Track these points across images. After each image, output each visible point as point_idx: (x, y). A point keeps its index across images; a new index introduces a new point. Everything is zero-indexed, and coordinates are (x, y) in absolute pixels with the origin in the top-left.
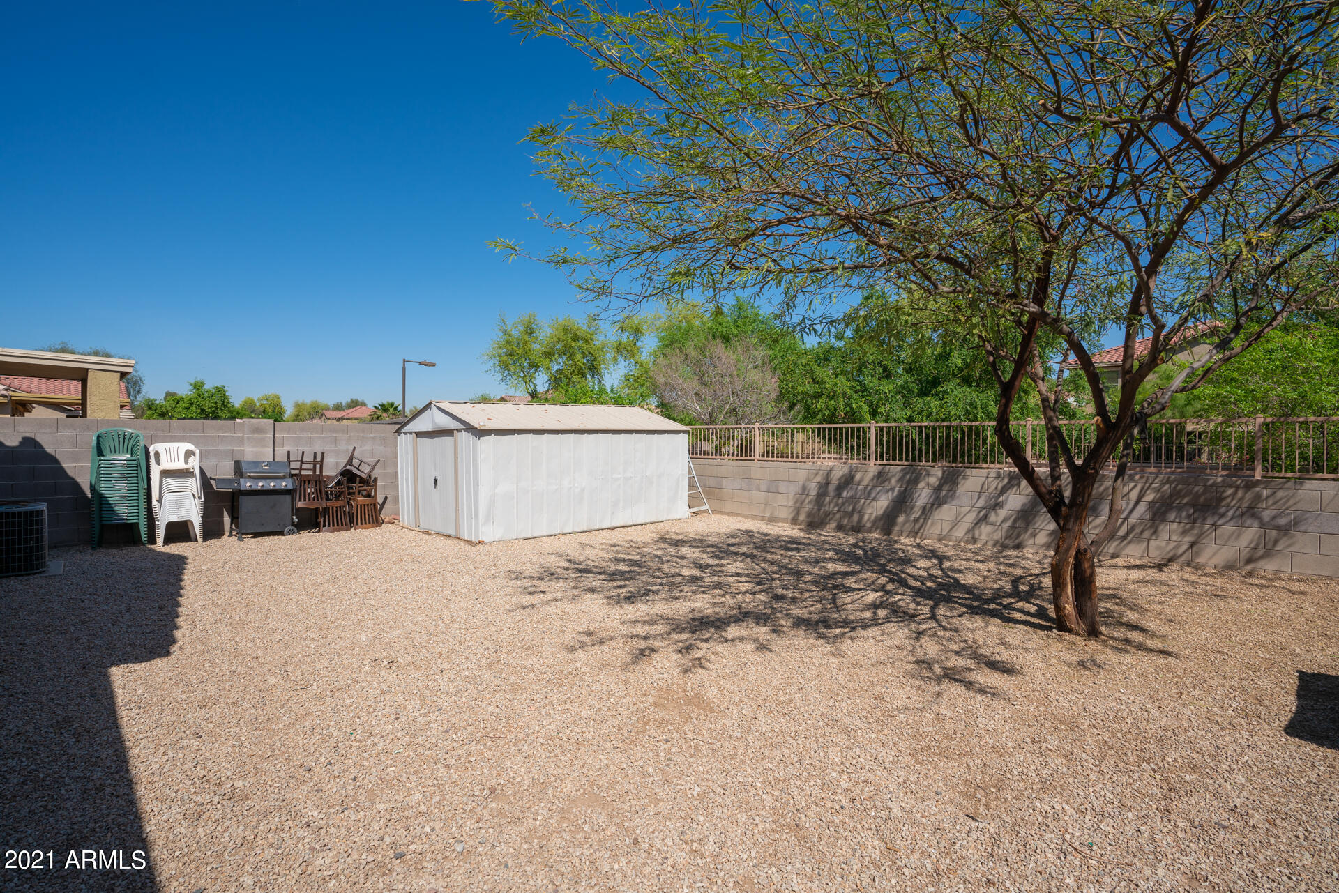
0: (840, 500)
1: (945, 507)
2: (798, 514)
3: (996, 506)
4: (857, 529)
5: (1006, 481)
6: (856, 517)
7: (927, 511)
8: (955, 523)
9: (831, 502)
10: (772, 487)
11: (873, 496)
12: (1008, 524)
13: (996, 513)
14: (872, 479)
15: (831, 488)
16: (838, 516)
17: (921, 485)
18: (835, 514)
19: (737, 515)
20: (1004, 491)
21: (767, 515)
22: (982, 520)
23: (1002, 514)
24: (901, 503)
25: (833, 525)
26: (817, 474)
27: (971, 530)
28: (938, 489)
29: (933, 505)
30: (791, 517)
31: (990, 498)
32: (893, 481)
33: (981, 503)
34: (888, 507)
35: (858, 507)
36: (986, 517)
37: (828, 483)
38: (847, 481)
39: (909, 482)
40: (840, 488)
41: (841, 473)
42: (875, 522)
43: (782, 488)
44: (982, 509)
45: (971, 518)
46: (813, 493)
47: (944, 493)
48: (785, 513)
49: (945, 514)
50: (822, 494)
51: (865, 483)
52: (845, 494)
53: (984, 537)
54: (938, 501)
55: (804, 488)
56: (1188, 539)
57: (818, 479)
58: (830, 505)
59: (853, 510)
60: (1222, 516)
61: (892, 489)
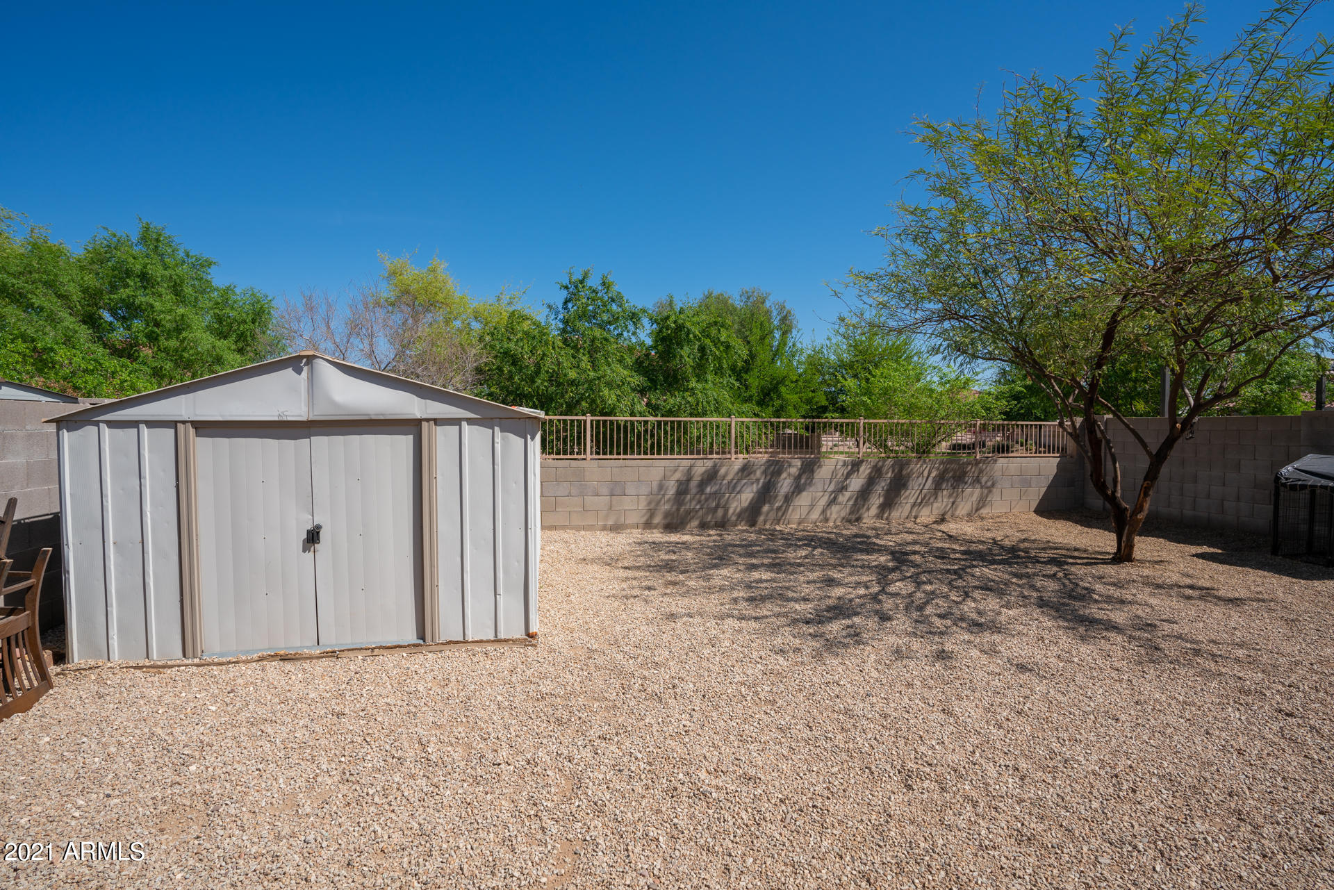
0: (703, 497)
1: (804, 493)
2: (652, 516)
3: (842, 488)
4: (722, 525)
5: (850, 467)
6: (720, 512)
7: (788, 499)
8: (812, 506)
9: (693, 499)
10: (617, 489)
11: (738, 489)
12: (851, 503)
13: (843, 494)
14: (737, 473)
15: (694, 484)
16: (700, 513)
17: (784, 475)
18: (697, 512)
19: (564, 528)
20: (848, 475)
21: (610, 522)
22: (833, 501)
23: (847, 494)
24: (766, 493)
25: (695, 523)
26: (676, 471)
27: (824, 512)
28: (798, 478)
29: (793, 492)
30: (643, 520)
31: (838, 483)
32: (758, 473)
33: (832, 488)
34: (753, 498)
35: (723, 501)
36: (835, 498)
37: (689, 480)
38: (711, 476)
39: (773, 474)
40: (702, 485)
41: (704, 469)
42: (739, 515)
43: (631, 489)
44: (833, 492)
45: (823, 502)
46: (672, 492)
47: (803, 481)
48: (636, 517)
49: (803, 500)
50: (682, 489)
51: (729, 477)
52: (708, 490)
53: (834, 516)
54: (798, 489)
55: (661, 487)
56: (951, 500)
57: (678, 476)
58: (690, 503)
59: (717, 506)
60: (966, 483)
61: (758, 480)
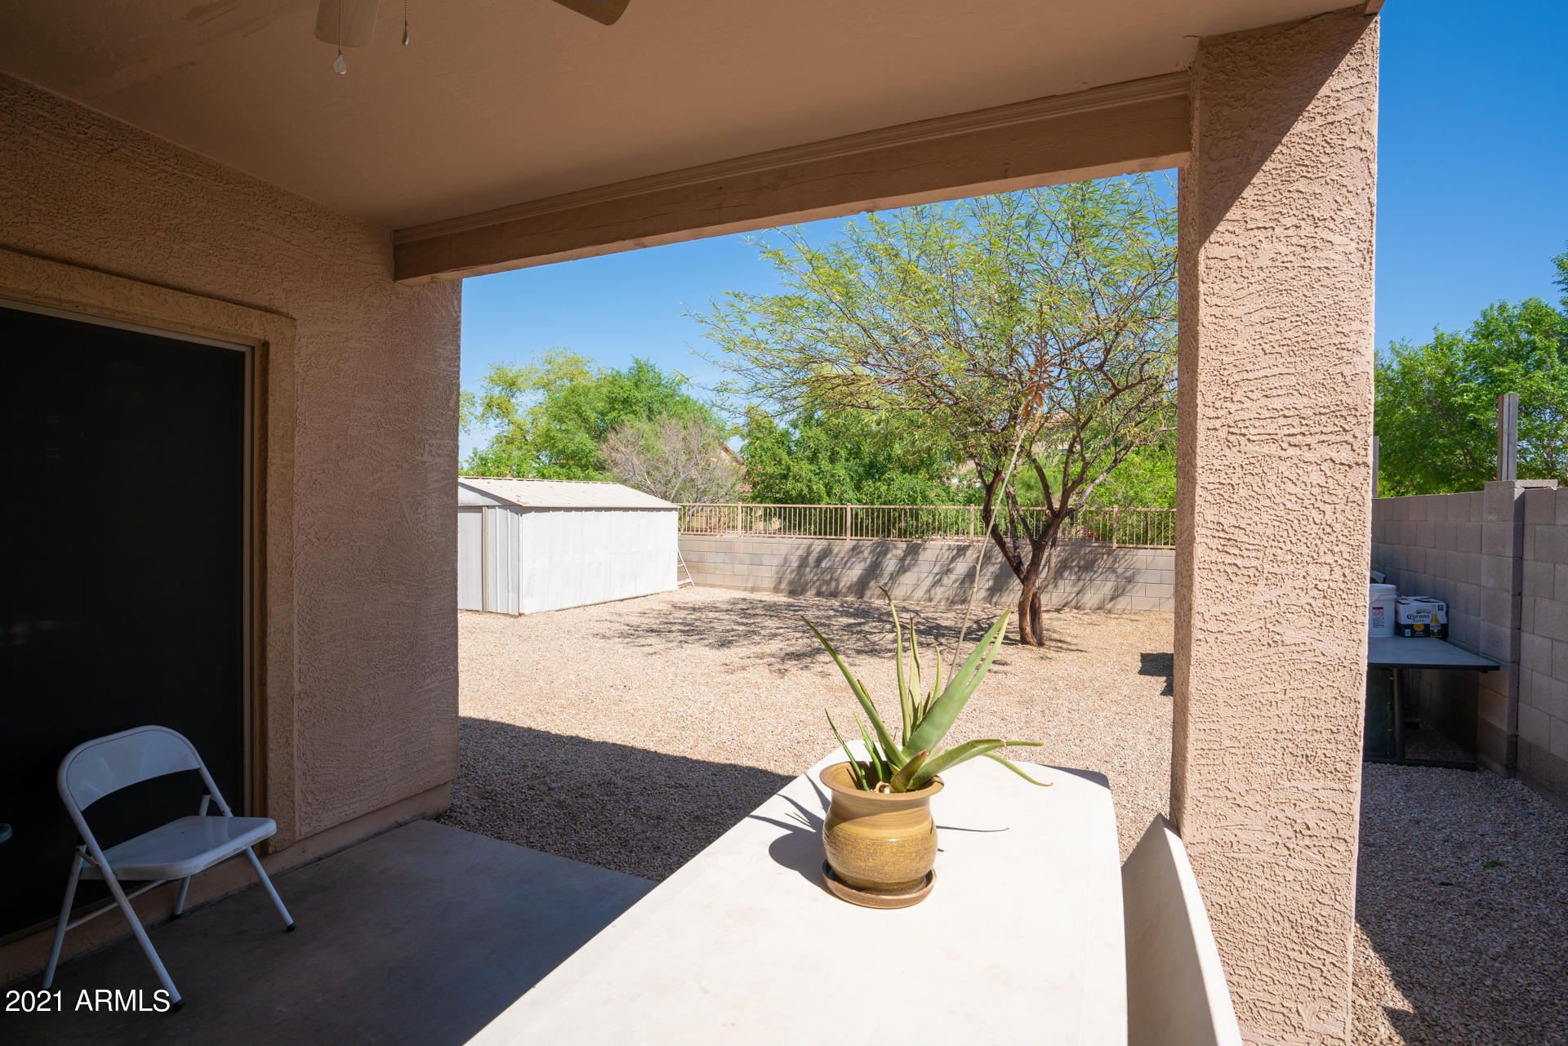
0: (819, 571)
1: (908, 573)
2: (780, 582)
3: (948, 571)
4: (834, 594)
5: (955, 552)
6: (833, 584)
7: (894, 577)
8: (916, 586)
9: (811, 572)
10: (756, 560)
11: (848, 565)
12: (956, 585)
13: (948, 578)
14: (848, 553)
15: (812, 560)
16: (817, 584)
17: (889, 556)
18: (814, 582)
19: (720, 586)
20: (953, 560)
21: (750, 585)
22: (937, 583)
23: (953, 577)
24: (873, 571)
25: (813, 592)
26: (798, 548)
27: (929, 591)
28: (903, 559)
29: (899, 571)
30: (773, 586)
31: (942, 566)
32: (866, 553)
33: (936, 570)
34: (861, 575)
35: (835, 575)
36: (940, 580)
37: (808, 555)
38: (826, 553)
39: (879, 554)
40: (819, 561)
41: (820, 548)
42: (850, 588)
43: (766, 560)
44: (937, 574)
45: (928, 582)
46: (795, 565)
47: (907, 562)
48: (769, 583)
49: (908, 579)
50: (803, 562)
51: (841, 555)
52: (823, 565)
53: (938, 597)
54: (902, 569)
55: (786, 560)
56: (1076, 589)
57: (800, 552)
58: (809, 574)
59: (831, 579)
60: (1096, 572)
61: (865, 559)
